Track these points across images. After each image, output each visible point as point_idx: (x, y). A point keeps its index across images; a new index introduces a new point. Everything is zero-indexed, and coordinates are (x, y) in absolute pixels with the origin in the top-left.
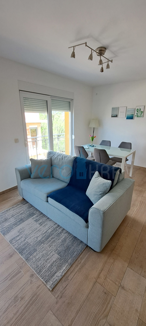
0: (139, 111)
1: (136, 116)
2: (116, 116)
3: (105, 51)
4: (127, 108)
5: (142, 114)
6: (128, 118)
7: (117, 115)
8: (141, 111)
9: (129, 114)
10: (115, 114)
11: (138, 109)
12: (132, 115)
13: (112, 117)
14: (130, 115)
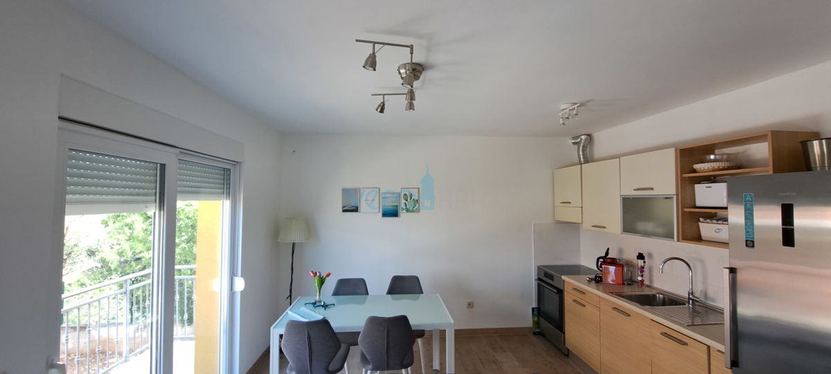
0: (409, 200)
1: (403, 209)
2: (356, 210)
3: (421, 72)
4: (381, 192)
5: (415, 205)
6: (386, 214)
7: (357, 208)
8: (414, 200)
9: (389, 204)
10: (352, 203)
11: (406, 195)
12: (395, 208)
13: (344, 211)
14: (391, 208)
